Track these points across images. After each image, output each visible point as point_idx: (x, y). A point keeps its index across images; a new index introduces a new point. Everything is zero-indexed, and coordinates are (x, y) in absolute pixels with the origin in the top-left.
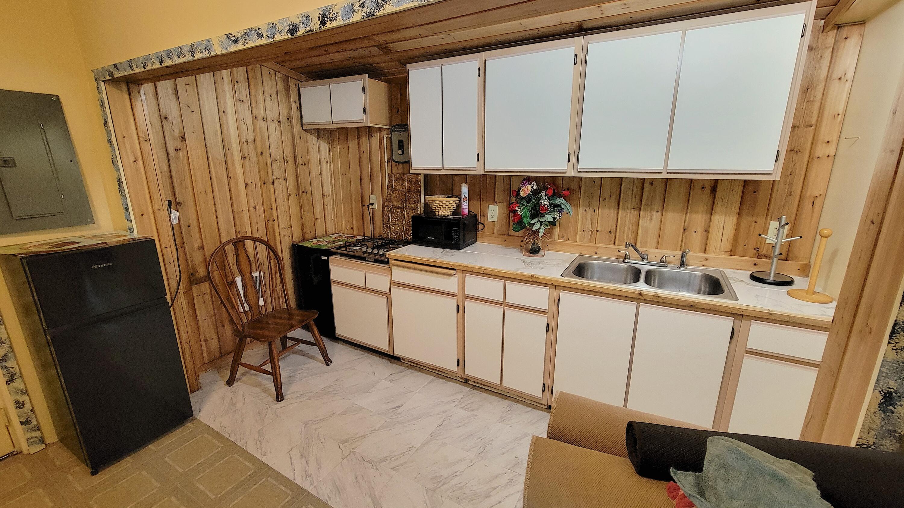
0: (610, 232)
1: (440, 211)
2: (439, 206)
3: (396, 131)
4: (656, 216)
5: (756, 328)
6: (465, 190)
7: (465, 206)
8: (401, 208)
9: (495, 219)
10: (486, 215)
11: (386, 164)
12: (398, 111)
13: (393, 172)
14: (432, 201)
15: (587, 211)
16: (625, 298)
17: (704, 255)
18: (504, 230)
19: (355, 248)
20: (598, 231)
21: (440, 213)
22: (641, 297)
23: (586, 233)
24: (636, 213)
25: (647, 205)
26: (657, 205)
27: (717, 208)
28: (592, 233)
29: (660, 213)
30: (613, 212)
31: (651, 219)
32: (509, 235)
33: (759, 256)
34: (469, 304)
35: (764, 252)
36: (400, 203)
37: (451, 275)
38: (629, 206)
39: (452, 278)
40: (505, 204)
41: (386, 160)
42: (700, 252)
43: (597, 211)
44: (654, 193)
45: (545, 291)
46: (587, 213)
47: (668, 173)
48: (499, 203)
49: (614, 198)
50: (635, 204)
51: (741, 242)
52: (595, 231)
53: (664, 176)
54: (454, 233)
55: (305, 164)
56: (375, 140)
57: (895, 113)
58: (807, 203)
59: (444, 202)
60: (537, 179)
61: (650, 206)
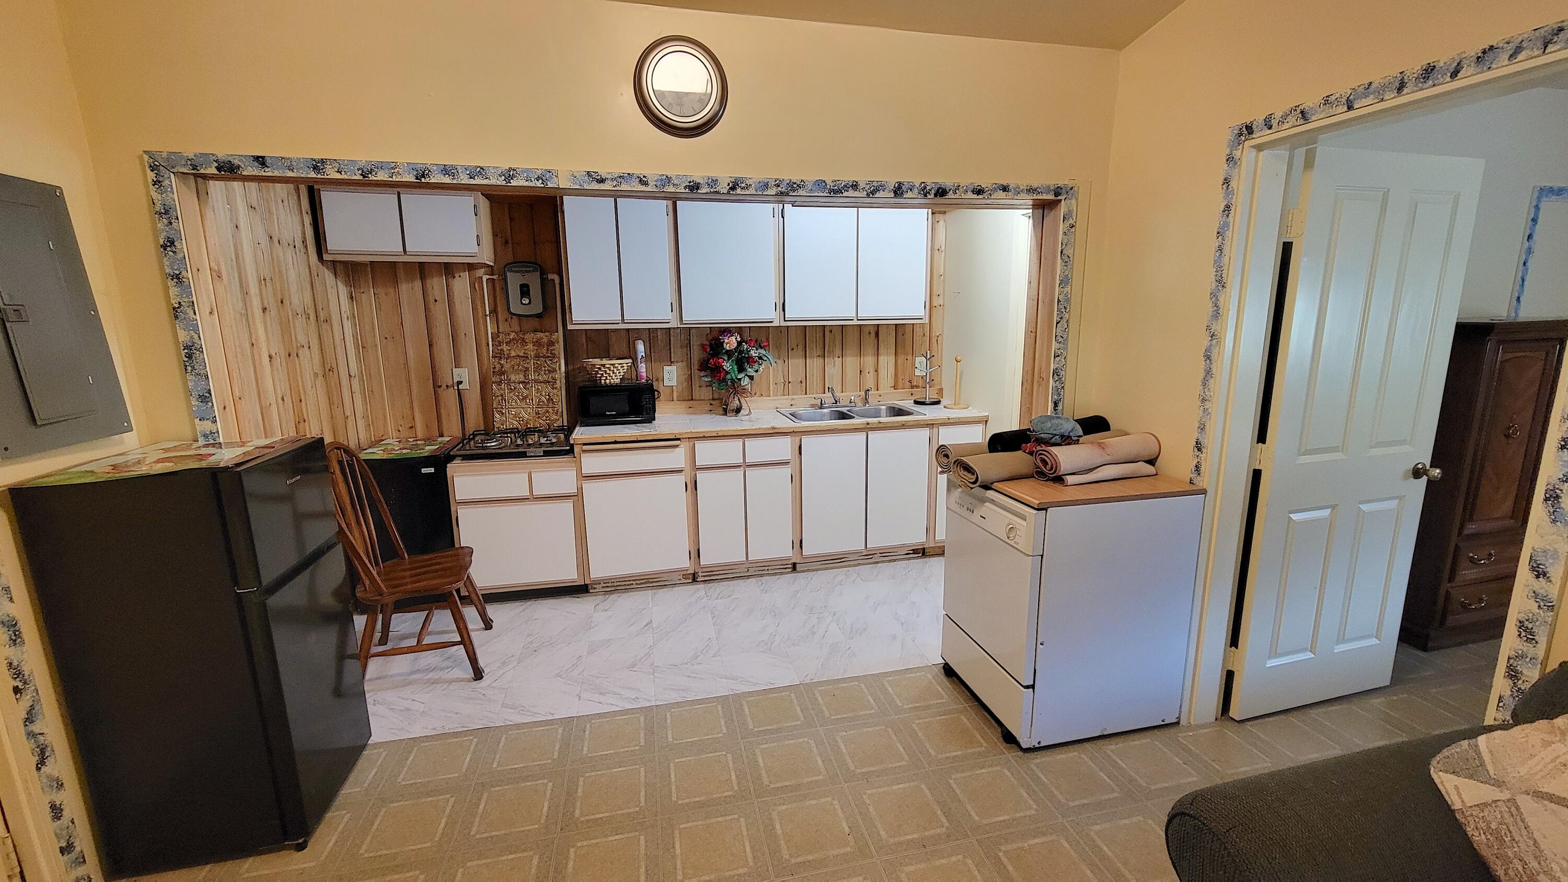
0: (801, 382)
1: (608, 378)
2: (608, 372)
3: (514, 271)
4: (838, 361)
5: (942, 430)
6: (641, 347)
7: (642, 368)
8: (524, 382)
9: (674, 383)
10: (660, 379)
11: (488, 318)
12: (507, 242)
13: (501, 331)
14: (600, 365)
15: (777, 362)
16: (855, 431)
17: (878, 392)
18: (686, 394)
19: (489, 445)
20: (790, 382)
21: (608, 381)
22: (869, 426)
23: (778, 385)
24: (821, 360)
25: (829, 352)
26: (838, 352)
27: (881, 350)
28: (784, 385)
29: (841, 358)
30: (802, 361)
31: (834, 365)
32: (692, 400)
33: (912, 387)
34: (701, 476)
35: (915, 384)
36: (522, 376)
37: (677, 446)
38: (815, 354)
39: (678, 450)
40: (685, 364)
41: (488, 313)
42: (874, 391)
43: (786, 362)
44: (834, 341)
45: (787, 440)
46: (777, 365)
47: (858, 320)
48: (677, 362)
49: (801, 347)
50: (820, 352)
51: (900, 377)
52: (787, 383)
53: (855, 322)
54: (646, 401)
55: (327, 321)
56: (461, 284)
57: (1030, 283)
58: (934, 341)
59: (616, 365)
60: (740, 330)
61: (832, 353)
